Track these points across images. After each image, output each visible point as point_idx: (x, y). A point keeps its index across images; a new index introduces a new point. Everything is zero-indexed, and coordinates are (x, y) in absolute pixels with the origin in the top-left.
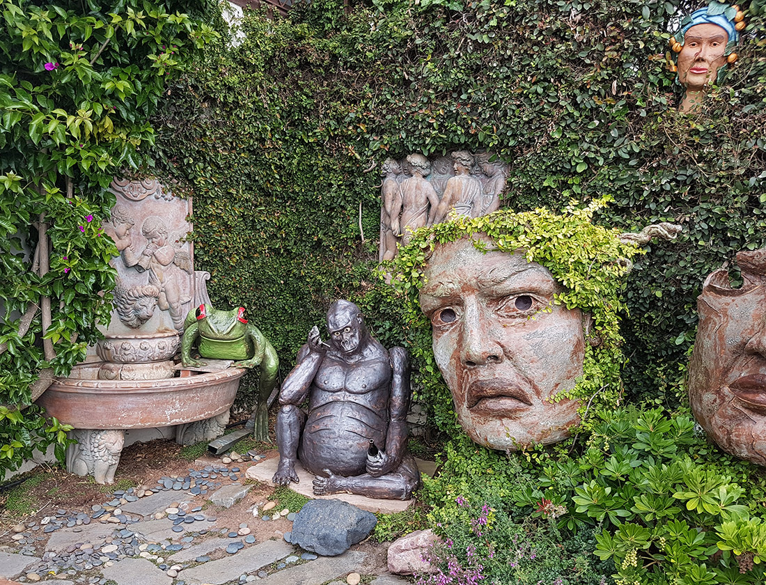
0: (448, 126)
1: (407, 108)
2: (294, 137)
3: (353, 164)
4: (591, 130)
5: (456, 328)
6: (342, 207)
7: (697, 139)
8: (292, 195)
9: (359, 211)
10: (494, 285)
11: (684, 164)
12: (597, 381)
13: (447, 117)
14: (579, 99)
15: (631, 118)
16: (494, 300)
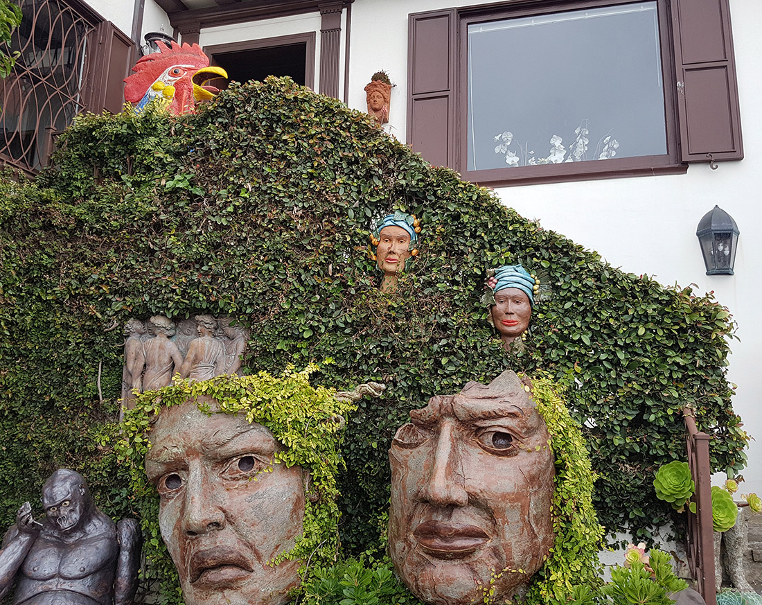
0: (190, 293)
1: (151, 274)
2: (30, 293)
3: (94, 322)
4: (315, 302)
5: (181, 494)
6: (81, 366)
7: (393, 314)
8: (24, 352)
9: (98, 369)
10: (217, 448)
11: (386, 333)
12: (314, 538)
13: (190, 285)
14: (303, 277)
15: (345, 294)
16: (219, 462)
